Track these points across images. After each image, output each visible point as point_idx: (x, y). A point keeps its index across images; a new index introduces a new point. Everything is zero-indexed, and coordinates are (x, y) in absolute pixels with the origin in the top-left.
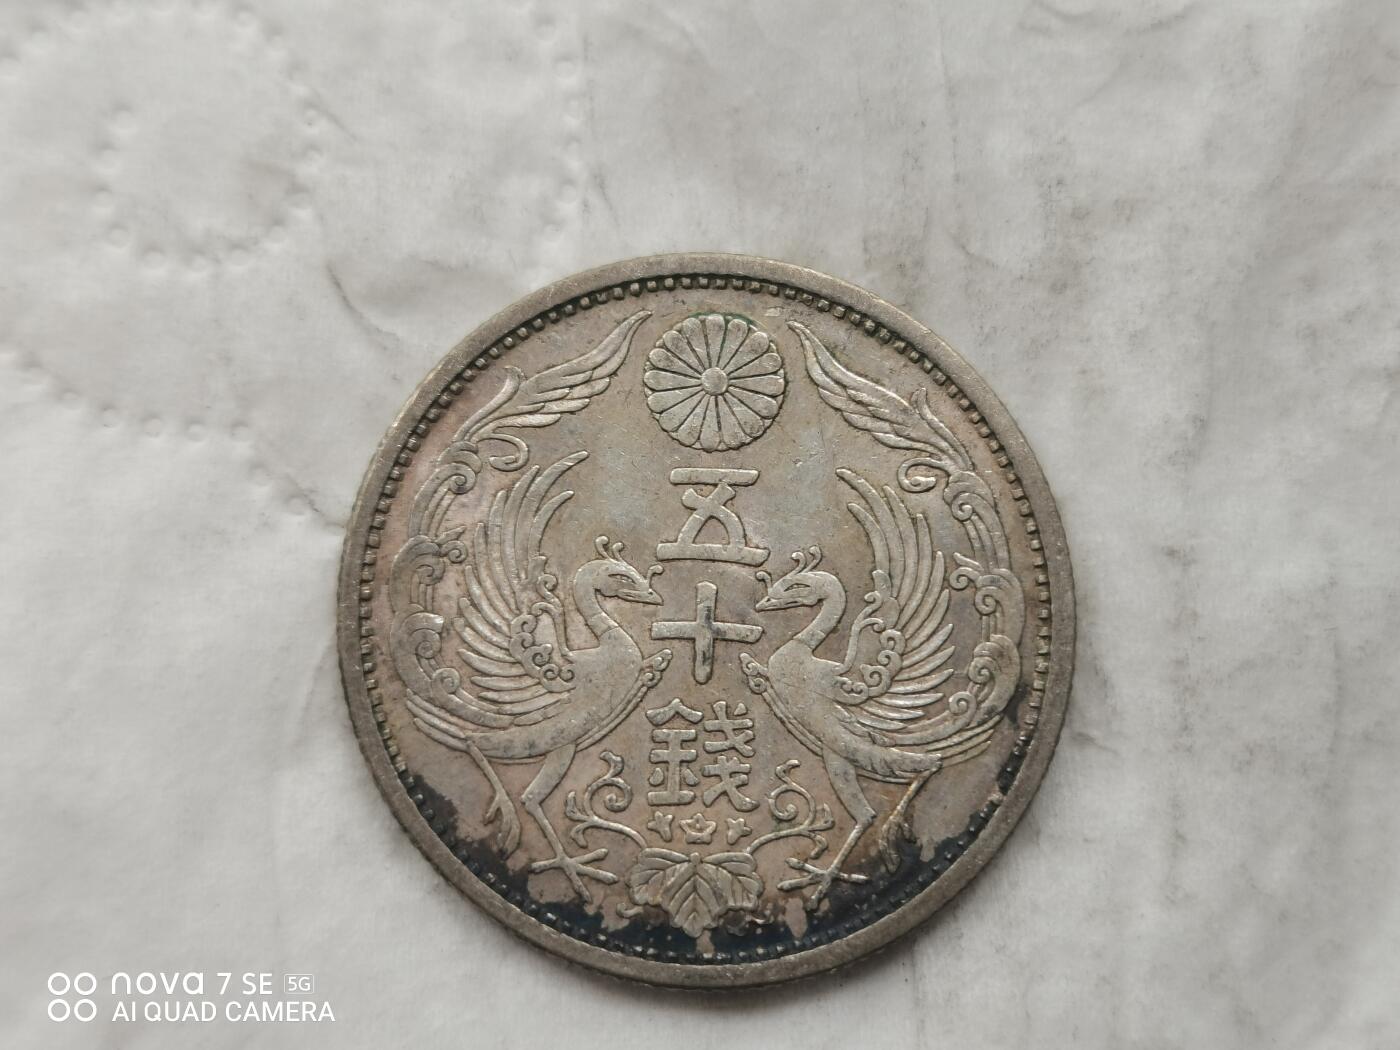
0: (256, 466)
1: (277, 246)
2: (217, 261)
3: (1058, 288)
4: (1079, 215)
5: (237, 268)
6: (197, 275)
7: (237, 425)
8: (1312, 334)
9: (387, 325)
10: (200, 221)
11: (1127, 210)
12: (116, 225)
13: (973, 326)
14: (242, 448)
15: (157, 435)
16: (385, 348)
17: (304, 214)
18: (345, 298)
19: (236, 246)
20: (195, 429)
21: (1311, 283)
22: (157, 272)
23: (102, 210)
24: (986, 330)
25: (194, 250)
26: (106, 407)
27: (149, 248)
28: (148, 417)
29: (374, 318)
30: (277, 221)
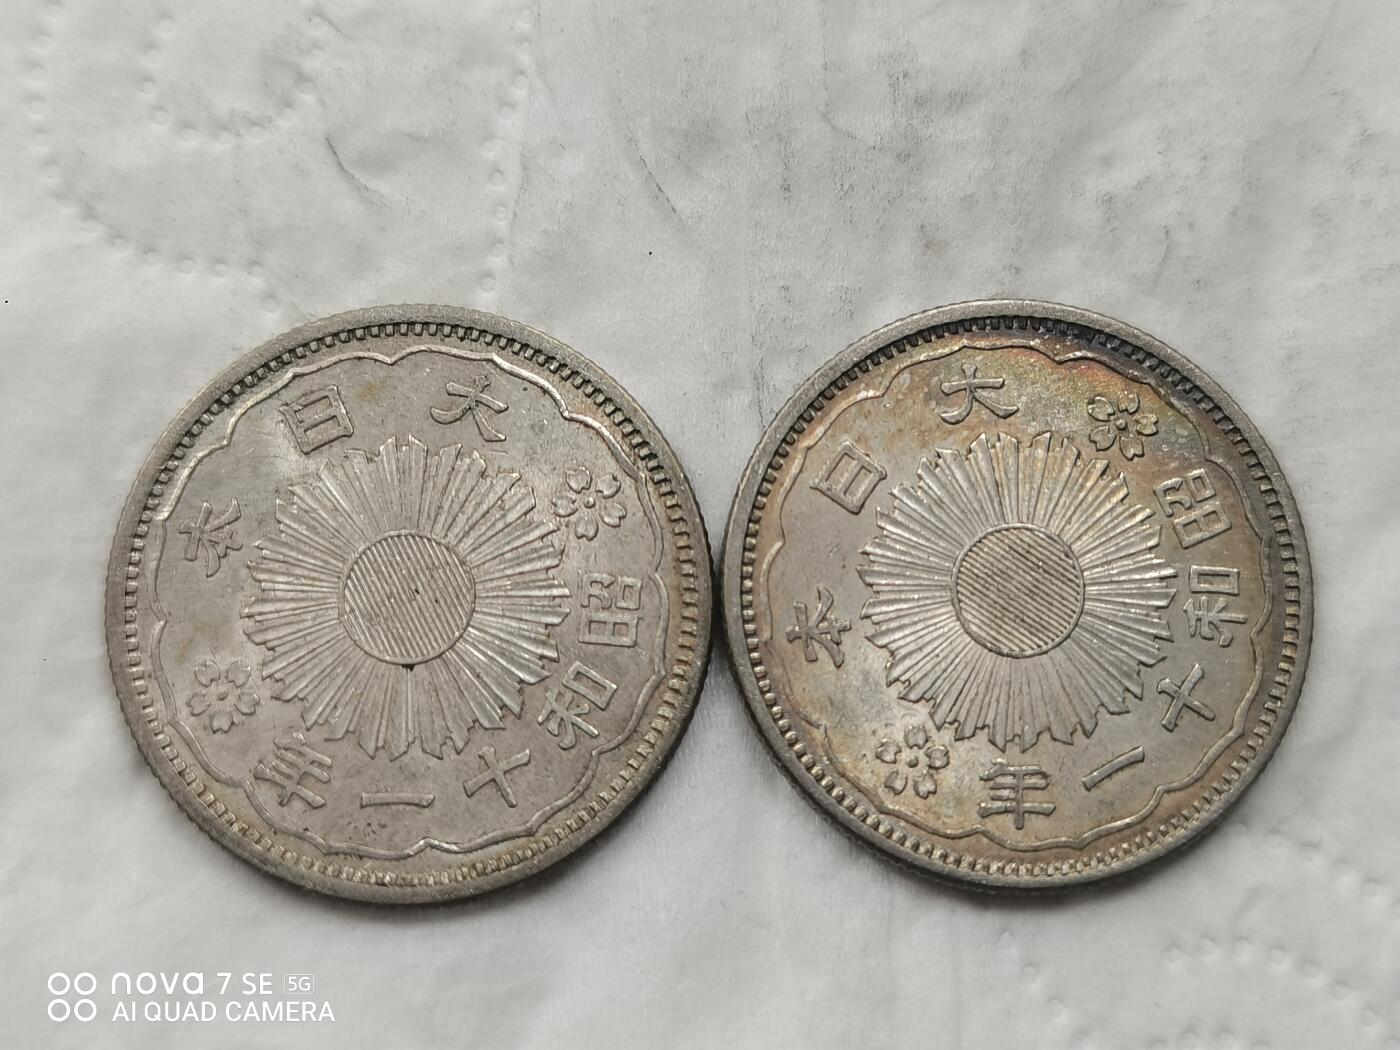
0: (269, 296)
1: (286, 123)
2: (238, 135)
3: (903, 157)
4: (920, 102)
5: (254, 140)
6: (223, 146)
7: (253, 264)
8: (1109, 199)
9: (373, 184)
10: (226, 102)
11: (958, 100)
12: (159, 108)
13: (835, 184)
14: (257, 282)
15: (189, 272)
16: (372, 203)
17: (308, 99)
18: (340, 164)
19: (254, 123)
20: (220, 267)
21: (1107, 161)
22: (190, 143)
23: (149, 96)
24: (846, 187)
25: (221, 126)
26: (149, 249)
27: (185, 125)
28: (182, 258)
29: (363, 178)
30: (288, 104)
